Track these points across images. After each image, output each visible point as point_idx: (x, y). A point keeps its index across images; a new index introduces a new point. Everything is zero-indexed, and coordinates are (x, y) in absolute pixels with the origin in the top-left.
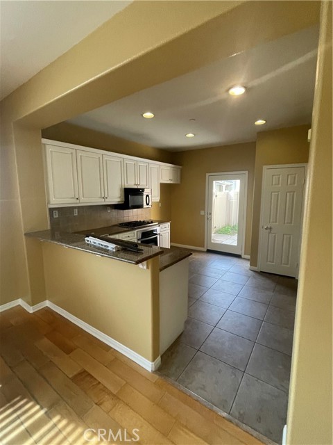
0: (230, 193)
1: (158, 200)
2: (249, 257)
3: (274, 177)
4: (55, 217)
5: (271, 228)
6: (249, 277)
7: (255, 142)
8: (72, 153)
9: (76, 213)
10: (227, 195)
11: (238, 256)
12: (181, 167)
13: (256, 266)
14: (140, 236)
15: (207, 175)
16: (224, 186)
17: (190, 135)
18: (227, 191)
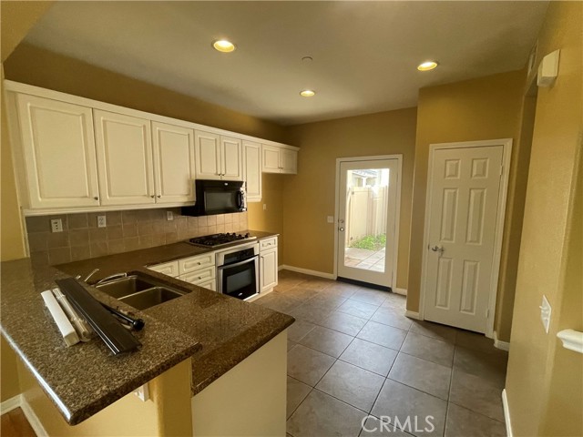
0: (373, 189)
1: (260, 200)
2: (405, 292)
3: (448, 162)
4: (54, 230)
5: (442, 250)
6: (406, 332)
7: (416, 108)
8: (83, 115)
9: (103, 223)
10: (369, 192)
11: (387, 290)
12: (297, 149)
13: (417, 311)
14: (221, 262)
15: (338, 160)
16: (364, 180)
17: (308, 93)
18: (369, 186)
